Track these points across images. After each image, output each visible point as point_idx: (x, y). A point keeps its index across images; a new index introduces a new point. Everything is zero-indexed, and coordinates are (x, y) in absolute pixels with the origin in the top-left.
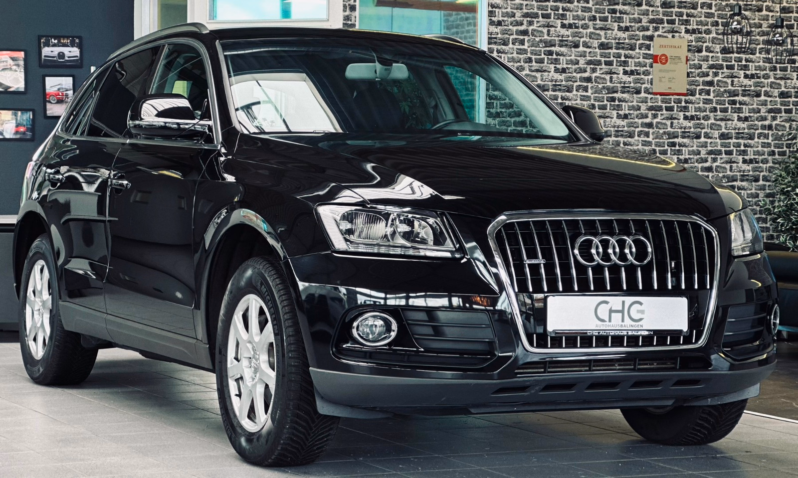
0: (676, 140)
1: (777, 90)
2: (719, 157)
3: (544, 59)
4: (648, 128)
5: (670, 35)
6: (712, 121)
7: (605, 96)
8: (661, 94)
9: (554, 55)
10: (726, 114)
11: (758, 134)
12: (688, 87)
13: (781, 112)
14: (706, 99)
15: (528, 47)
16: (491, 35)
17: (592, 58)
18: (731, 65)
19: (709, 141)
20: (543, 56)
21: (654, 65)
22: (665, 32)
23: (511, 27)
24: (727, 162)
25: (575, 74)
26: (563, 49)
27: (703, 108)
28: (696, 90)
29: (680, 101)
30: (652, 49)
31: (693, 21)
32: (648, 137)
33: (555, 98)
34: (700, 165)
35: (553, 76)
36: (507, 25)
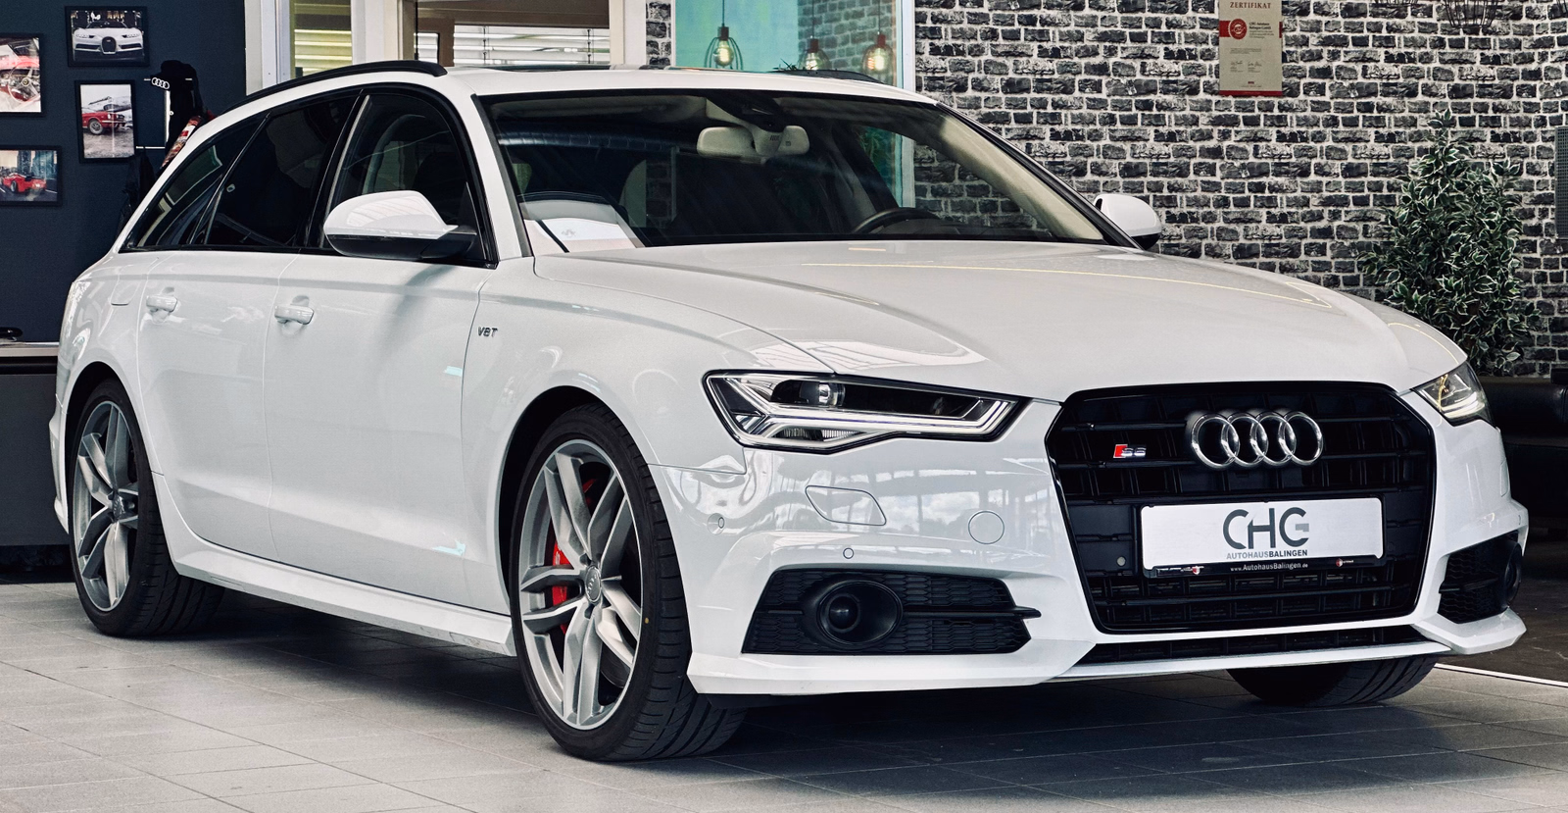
0: (1264, 179)
1: (1445, 84)
2: (1343, 210)
3: (1019, 31)
4: (1213, 158)
6: (1330, 143)
7: (1133, 100)
8: (1236, 94)
9: (1038, 24)
10: (1354, 129)
11: (1414, 165)
12: (1284, 80)
13: (1454, 125)
14: (1318, 102)
15: (990, 10)
17: (1107, 29)
18: (1359, 38)
19: (1325, 180)
20: (1017, 26)
21: (1221, 39)
24: (1357, 219)
25: (1076, 60)
26: (1054, 13)
27: (1312, 120)
28: (1299, 86)
29: (1269, 107)
30: (1216, 9)
32: (1214, 175)
33: (1042, 104)
34: (1309, 226)
35: (1036, 64)
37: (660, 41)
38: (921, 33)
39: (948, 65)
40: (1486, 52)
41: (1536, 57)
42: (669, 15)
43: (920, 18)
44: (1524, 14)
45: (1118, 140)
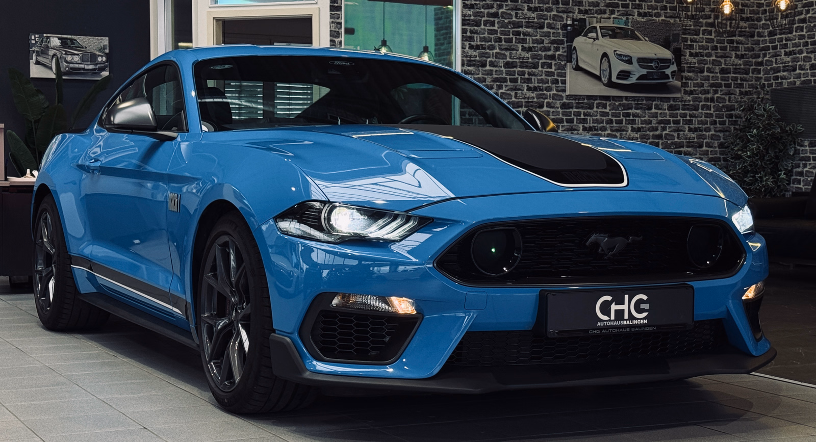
0: (630, 111)
1: (718, 67)
2: (668, 126)
3: (512, 38)
5: (624, 19)
9: (522, 35)
11: (702, 105)
13: (721, 87)
15: (498, 28)
16: (465, 17)
17: (555, 38)
19: (659, 112)
20: (511, 36)
22: (620, 15)
23: (482, 10)
24: (675, 131)
25: (540, 53)
26: (529, 30)
31: (645, 5)
32: (606, 108)
33: (523, 73)
34: (651, 133)
35: (520, 54)
36: (480, 9)
37: (337, 40)
38: (464, 39)
39: (477, 54)
40: (737, 52)
41: (761, 56)
42: (341, 28)
43: (464, 31)
44: (756, 35)
45: (559, 91)
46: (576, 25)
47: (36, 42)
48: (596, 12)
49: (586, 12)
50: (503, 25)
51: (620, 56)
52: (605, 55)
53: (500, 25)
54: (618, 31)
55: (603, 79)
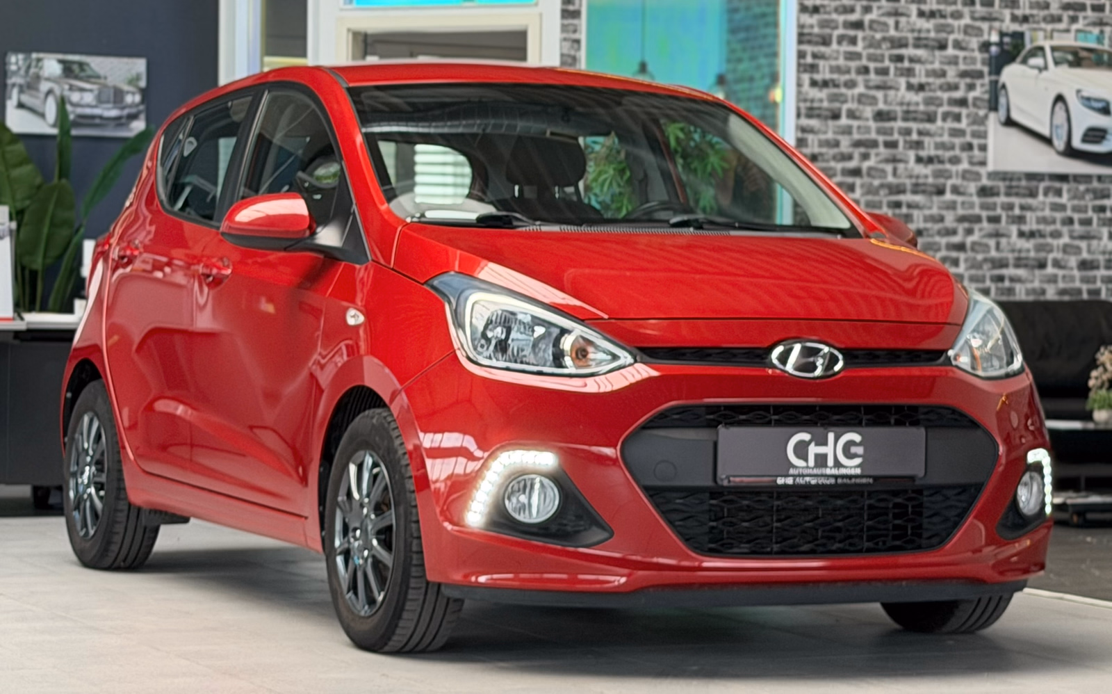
3: (889, 68)
5: (1096, 31)
9: (906, 61)
15: (864, 49)
16: (802, 29)
17: (968, 67)
20: (887, 63)
22: (1088, 25)
23: (834, 16)
25: (939, 93)
26: (920, 52)
32: (1060, 197)
33: (908, 132)
35: (903, 97)
36: (829, 13)
38: (803, 68)
39: (824, 96)
42: (580, 48)
43: (801, 55)
45: (975, 165)
46: (1007, 44)
47: (19, 69)
48: (1045, 20)
49: (1025, 19)
50: (872, 44)
51: (1087, 101)
52: (1060, 99)
53: (867, 43)
54: (1083, 54)
55: (1056, 142)
